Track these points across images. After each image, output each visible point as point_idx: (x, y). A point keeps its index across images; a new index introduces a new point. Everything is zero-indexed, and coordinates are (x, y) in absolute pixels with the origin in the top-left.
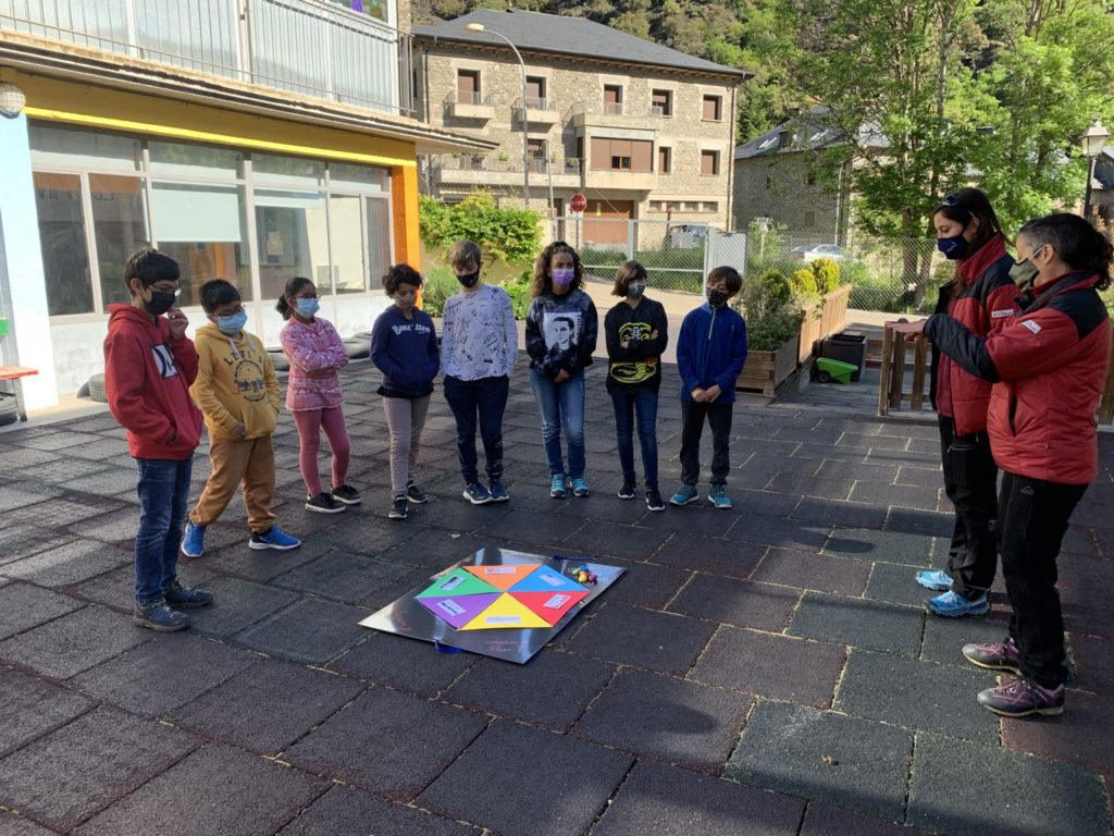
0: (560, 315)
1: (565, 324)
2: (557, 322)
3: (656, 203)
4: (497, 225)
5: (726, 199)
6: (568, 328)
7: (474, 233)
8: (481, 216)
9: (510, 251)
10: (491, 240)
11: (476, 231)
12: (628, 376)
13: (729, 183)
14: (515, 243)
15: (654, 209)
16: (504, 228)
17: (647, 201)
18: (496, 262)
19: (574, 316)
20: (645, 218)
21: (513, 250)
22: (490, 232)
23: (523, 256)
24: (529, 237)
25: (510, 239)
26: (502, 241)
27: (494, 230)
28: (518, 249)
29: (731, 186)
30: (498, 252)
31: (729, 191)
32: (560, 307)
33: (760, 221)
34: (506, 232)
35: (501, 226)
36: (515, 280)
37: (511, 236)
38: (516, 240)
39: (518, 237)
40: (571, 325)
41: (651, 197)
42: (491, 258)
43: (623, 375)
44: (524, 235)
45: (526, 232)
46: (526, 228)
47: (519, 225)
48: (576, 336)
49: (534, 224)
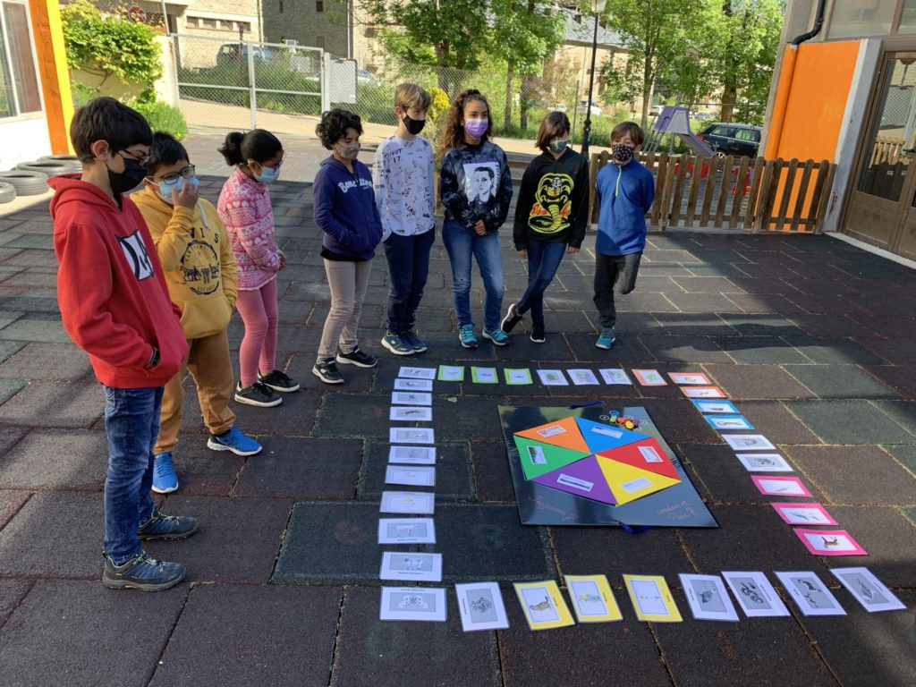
0: (479, 165)
1: (486, 174)
2: (479, 172)
3: (193, 19)
4: (109, 38)
5: (257, 19)
6: (488, 178)
7: (82, 46)
8: (87, 27)
9: (127, 66)
10: (103, 55)
11: (84, 43)
12: (546, 227)
13: (258, 5)
14: (132, 59)
15: (192, 25)
16: (117, 41)
17: (185, 16)
18: (109, 78)
19: (493, 165)
20: (184, 33)
21: (131, 66)
22: (101, 46)
23: (144, 74)
24: (147, 53)
25: (126, 55)
26: (117, 57)
27: (106, 43)
28: (137, 66)
29: (261, 8)
30: (114, 68)
31: (259, 13)
32: (477, 157)
33: (289, 43)
34: (120, 47)
35: (113, 40)
36: (134, 97)
37: (127, 52)
38: (133, 57)
39: (134, 52)
40: (492, 175)
41: (188, 13)
42: (103, 73)
43: (540, 225)
44: (141, 50)
45: (145, 47)
46: (142, 43)
47: (134, 39)
48: (495, 187)
49: (151, 40)
